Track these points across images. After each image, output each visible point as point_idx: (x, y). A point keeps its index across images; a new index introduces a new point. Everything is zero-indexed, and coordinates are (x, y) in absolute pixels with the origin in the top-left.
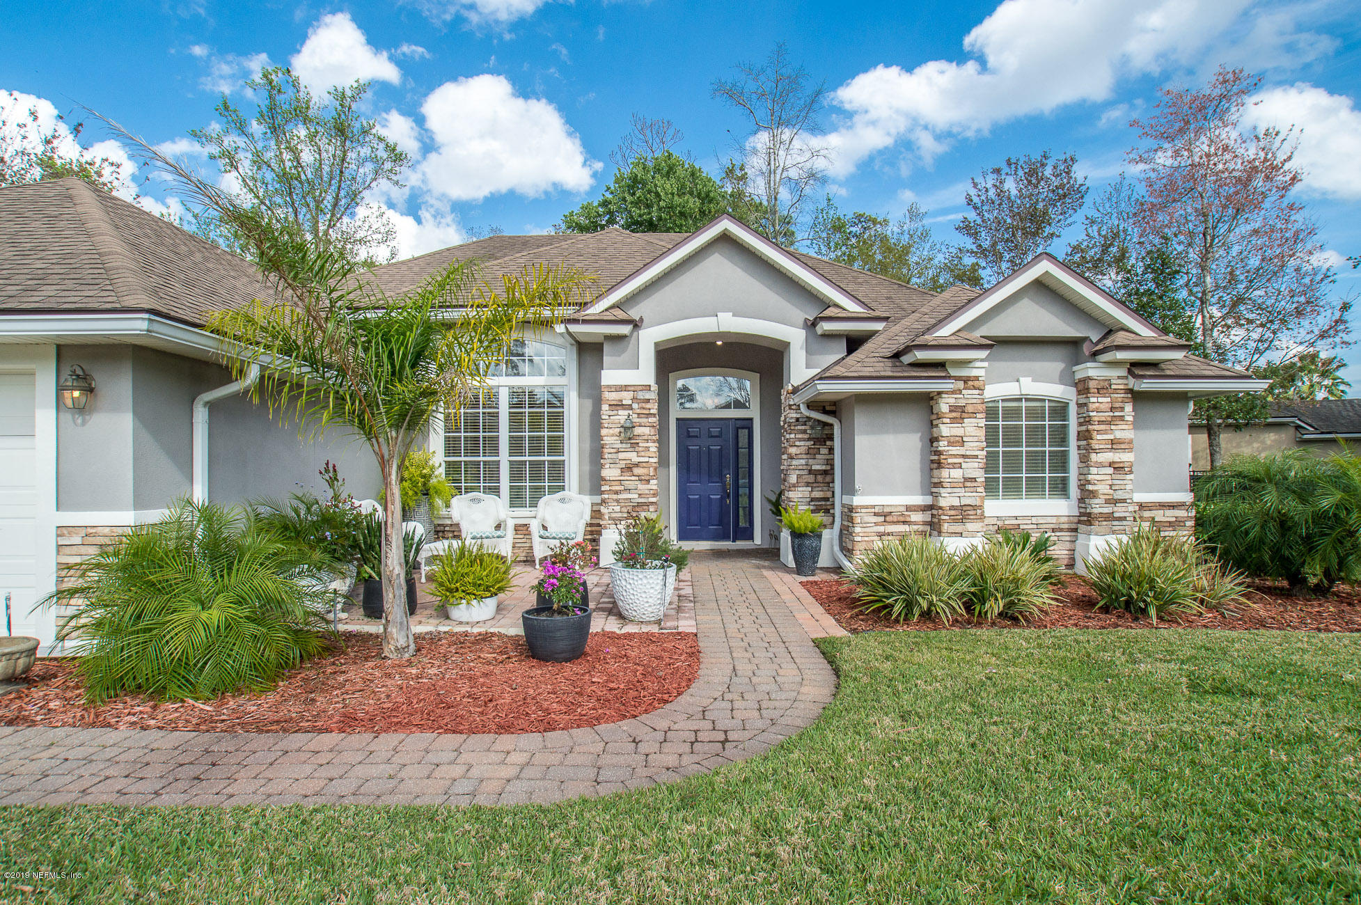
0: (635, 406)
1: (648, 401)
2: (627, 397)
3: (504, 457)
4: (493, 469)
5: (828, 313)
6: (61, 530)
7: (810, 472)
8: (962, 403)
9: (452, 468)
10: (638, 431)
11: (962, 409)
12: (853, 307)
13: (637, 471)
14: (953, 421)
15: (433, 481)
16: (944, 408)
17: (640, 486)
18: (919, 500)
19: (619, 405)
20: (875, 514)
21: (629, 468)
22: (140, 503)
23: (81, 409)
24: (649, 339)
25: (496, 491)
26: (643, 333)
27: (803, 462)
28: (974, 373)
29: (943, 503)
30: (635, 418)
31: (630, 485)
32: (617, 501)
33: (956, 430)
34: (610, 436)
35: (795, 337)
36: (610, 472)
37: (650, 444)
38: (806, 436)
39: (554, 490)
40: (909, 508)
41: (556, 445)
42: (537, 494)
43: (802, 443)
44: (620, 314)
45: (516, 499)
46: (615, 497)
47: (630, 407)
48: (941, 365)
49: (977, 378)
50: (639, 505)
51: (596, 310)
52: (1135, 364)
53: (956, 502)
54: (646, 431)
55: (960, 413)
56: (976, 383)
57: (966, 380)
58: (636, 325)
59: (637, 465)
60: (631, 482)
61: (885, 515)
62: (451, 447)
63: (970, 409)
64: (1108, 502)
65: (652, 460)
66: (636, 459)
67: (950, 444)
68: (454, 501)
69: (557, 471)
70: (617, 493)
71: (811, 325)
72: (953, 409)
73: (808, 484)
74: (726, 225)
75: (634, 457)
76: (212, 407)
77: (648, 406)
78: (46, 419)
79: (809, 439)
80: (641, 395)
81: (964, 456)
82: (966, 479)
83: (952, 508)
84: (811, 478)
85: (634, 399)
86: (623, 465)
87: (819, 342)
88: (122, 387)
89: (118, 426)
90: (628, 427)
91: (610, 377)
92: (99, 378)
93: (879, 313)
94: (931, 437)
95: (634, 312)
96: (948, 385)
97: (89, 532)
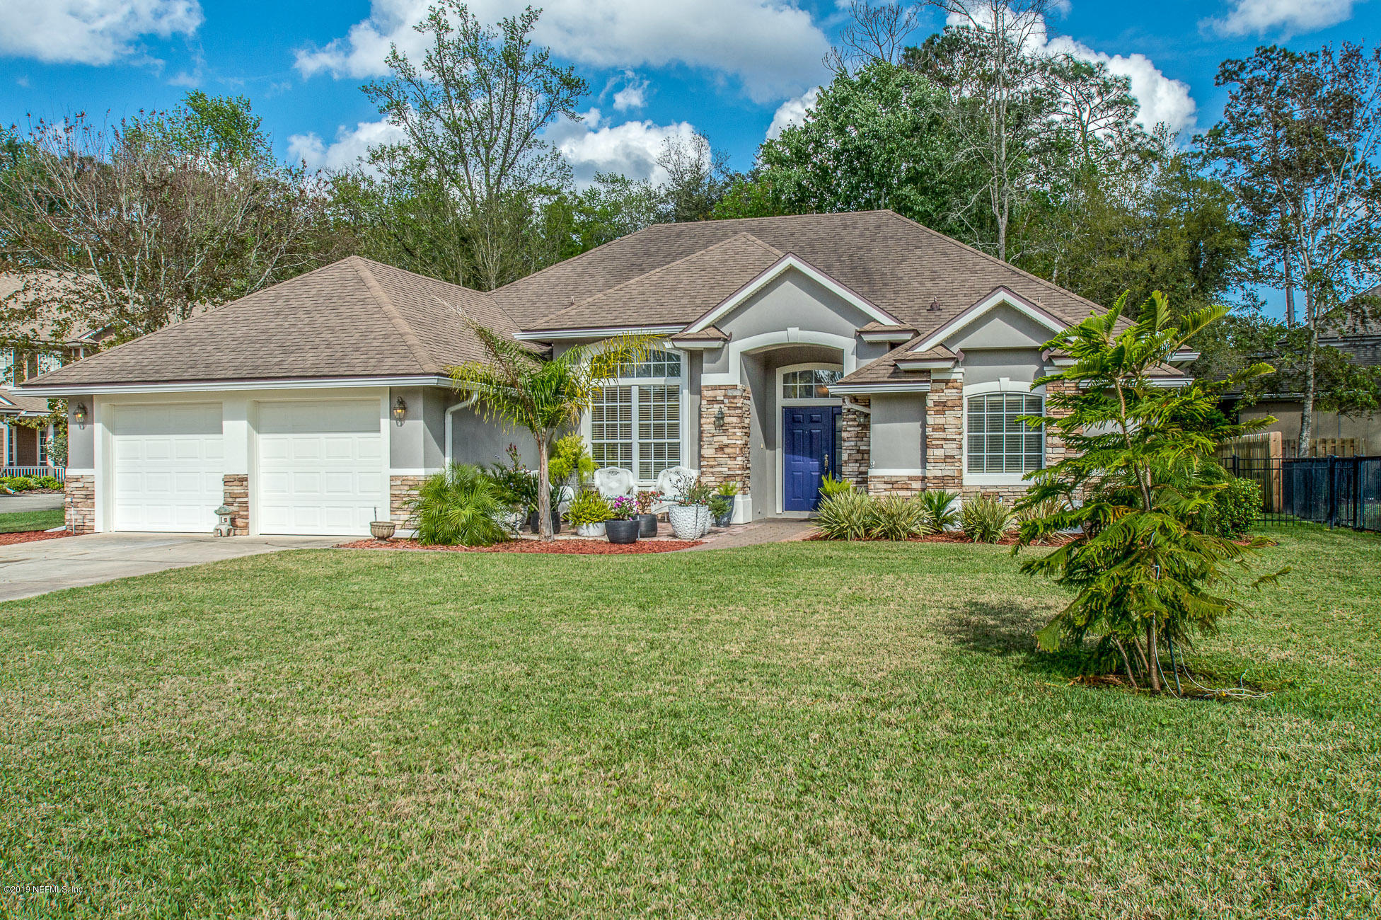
0: (726, 401)
1: (735, 397)
2: (720, 394)
3: (635, 440)
4: (627, 449)
5: (867, 327)
6: (393, 478)
7: (859, 451)
8: (943, 400)
9: (598, 448)
10: (727, 420)
11: (944, 404)
12: (888, 322)
13: (727, 450)
14: (937, 412)
15: (582, 459)
16: (930, 403)
17: (729, 462)
18: (917, 472)
19: (713, 401)
20: (885, 483)
21: (721, 449)
22: (426, 466)
23: (401, 419)
24: (735, 349)
25: (628, 466)
26: (731, 344)
27: (853, 443)
28: (954, 376)
29: (928, 474)
30: (725, 410)
31: (722, 461)
32: (712, 473)
33: (939, 420)
34: (708, 426)
35: (847, 344)
36: (708, 452)
37: (737, 430)
38: (856, 423)
39: (671, 465)
40: (910, 478)
41: (674, 430)
42: (660, 467)
43: (852, 429)
44: (713, 332)
45: (645, 473)
46: (711, 470)
47: (722, 402)
48: (928, 371)
49: (955, 381)
50: (729, 476)
51: (694, 330)
53: (939, 474)
54: (734, 420)
55: (942, 407)
56: (955, 384)
57: (947, 382)
58: (726, 340)
59: (727, 446)
60: (722, 458)
61: (892, 483)
62: (598, 432)
63: (949, 404)
65: (738, 442)
66: (726, 442)
67: (934, 430)
68: (597, 473)
69: (675, 451)
70: (712, 467)
71: (858, 335)
72: (937, 404)
73: (856, 461)
74: (791, 261)
75: (725, 440)
76: (454, 414)
77: (735, 401)
78: (385, 423)
79: (858, 426)
80: (730, 393)
81: (945, 439)
82: (946, 457)
83: (935, 478)
84: (859, 457)
85: (725, 396)
86: (716, 445)
87: (865, 349)
88: (418, 406)
89: (417, 428)
90: (720, 417)
91: (708, 379)
92: (409, 403)
93: (908, 326)
94: (924, 425)
95: (726, 329)
96: (927, 387)
97: (404, 479)
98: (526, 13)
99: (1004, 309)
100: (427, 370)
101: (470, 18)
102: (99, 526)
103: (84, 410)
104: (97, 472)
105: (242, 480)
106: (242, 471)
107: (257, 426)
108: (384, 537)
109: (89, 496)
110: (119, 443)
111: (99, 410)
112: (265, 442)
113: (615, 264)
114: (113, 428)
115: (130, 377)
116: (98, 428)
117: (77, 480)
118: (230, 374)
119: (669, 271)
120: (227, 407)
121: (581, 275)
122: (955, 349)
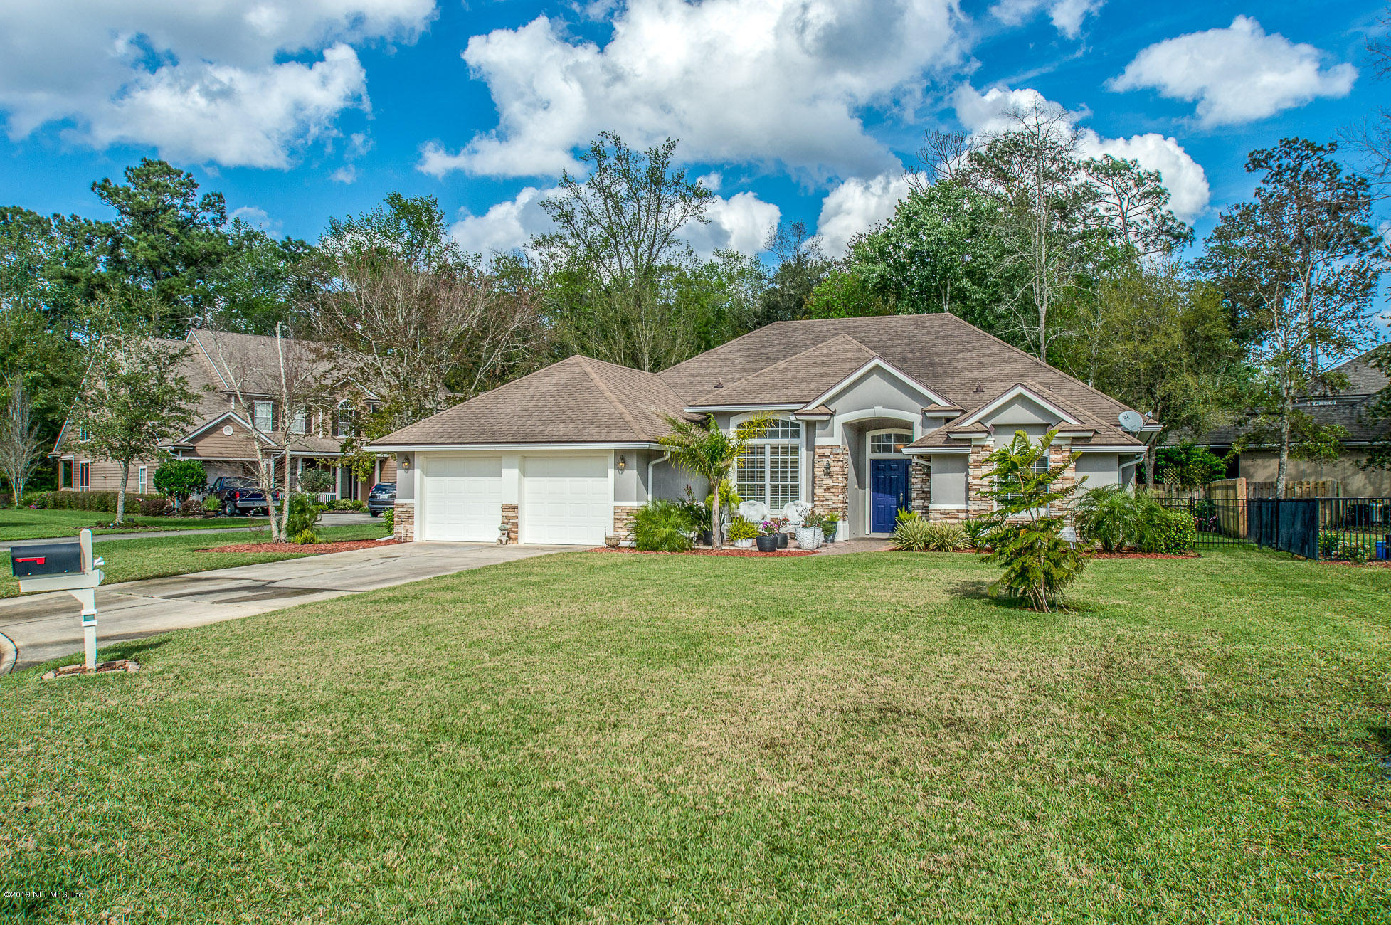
0: (832, 456)
1: (838, 454)
2: (827, 452)
3: (768, 482)
4: (762, 487)
5: (930, 408)
6: (615, 508)
7: (923, 492)
8: (980, 458)
9: (741, 487)
10: (832, 469)
11: (980, 461)
12: (944, 404)
13: (832, 490)
14: (976, 467)
15: (731, 495)
16: (971, 461)
17: (834, 498)
18: (963, 507)
19: (823, 456)
20: (941, 514)
21: (828, 489)
22: (638, 500)
23: (622, 470)
24: (839, 421)
25: (763, 500)
26: (835, 418)
27: (919, 486)
28: (987, 443)
29: (970, 508)
30: (831, 463)
31: (828, 497)
32: (822, 506)
33: (977, 472)
34: (819, 473)
35: (916, 419)
36: (819, 491)
37: (839, 476)
38: (921, 473)
39: (792, 500)
40: (958, 511)
41: (795, 477)
42: (785, 501)
43: (919, 476)
44: (823, 410)
45: (774, 504)
46: (821, 503)
47: (829, 457)
48: (970, 440)
49: (988, 445)
50: (833, 508)
51: (810, 407)
52: (1074, 439)
53: (977, 508)
54: (837, 469)
55: (979, 463)
56: (988, 448)
57: (983, 446)
58: (832, 415)
59: (832, 487)
60: (829, 496)
61: (946, 514)
62: (741, 476)
63: (984, 461)
64: (1059, 510)
65: (840, 485)
66: (832, 484)
67: (974, 479)
68: (741, 505)
69: (795, 489)
70: (821, 501)
71: (924, 412)
72: (975, 461)
73: (921, 499)
74: (877, 361)
75: (831, 483)
76: (654, 466)
77: (838, 456)
78: (611, 472)
79: (923, 474)
80: (835, 451)
81: (981, 485)
82: (982, 497)
83: (974, 511)
84: (924, 496)
85: (831, 453)
86: (825, 487)
87: (928, 422)
88: (633, 462)
89: (632, 475)
90: (828, 467)
91: (819, 441)
92: (627, 459)
93: (958, 407)
94: (967, 476)
95: (832, 407)
96: (969, 450)
97: (623, 508)
98: (667, 144)
99: (1021, 399)
100: (641, 439)
101: (623, 146)
102: (416, 537)
103: (407, 460)
104: (415, 501)
105: (514, 508)
106: (514, 502)
107: (524, 473)
108: (614, 546)
109: (411, 517)
110: (431, 482)
111: (418, 461)
112: (529, 483)
113: (749, 352)
114: (426, 473)
115: (442, 440)
116: (417, 472)
117: (402, 506)
118: (509, 439)
119: (790, 363)
120: (504, 461)
121: (724, 360)
122: (988, 424)
